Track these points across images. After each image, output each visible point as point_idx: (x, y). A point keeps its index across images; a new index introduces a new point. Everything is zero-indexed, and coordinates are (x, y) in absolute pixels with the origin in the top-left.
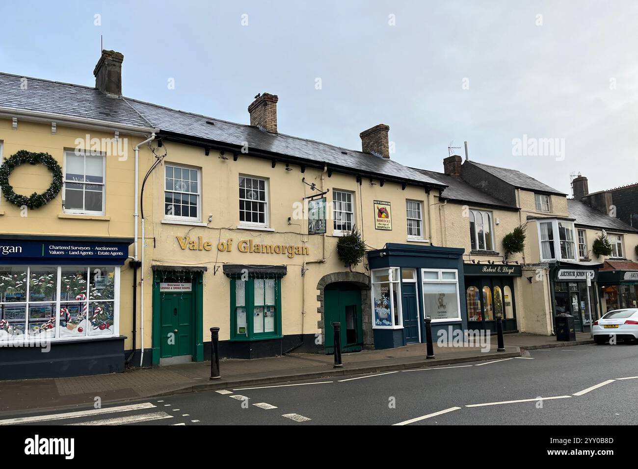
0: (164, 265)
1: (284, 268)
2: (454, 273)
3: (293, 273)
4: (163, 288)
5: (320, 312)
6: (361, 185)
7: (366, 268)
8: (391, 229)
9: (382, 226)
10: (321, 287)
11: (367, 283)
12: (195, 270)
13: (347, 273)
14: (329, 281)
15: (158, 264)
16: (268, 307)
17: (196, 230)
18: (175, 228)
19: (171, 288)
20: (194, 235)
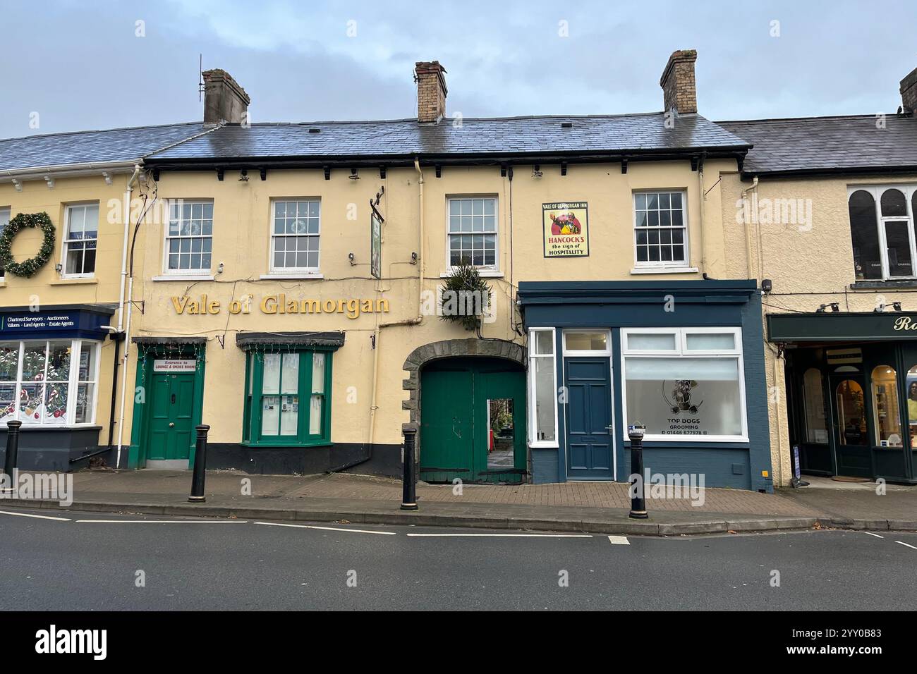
0: (153, 336)
1: (340, 336)
2: (732, 335)
3: (355, 343)
4: (159, 367)
5: (407, 409)
6: (511, 180)
7: (518, 331)
8: (585, 253)
9: (562, 249)
10: (413, 366)
11: (518, 358)
12: (185, 342)
13: (470, 342)
14: (430, 356)
15: (146, 335)
16: (290, 397)
17: (201, 287)
18: (171, 286)
19: (170, 367)
20: (196, 294)
